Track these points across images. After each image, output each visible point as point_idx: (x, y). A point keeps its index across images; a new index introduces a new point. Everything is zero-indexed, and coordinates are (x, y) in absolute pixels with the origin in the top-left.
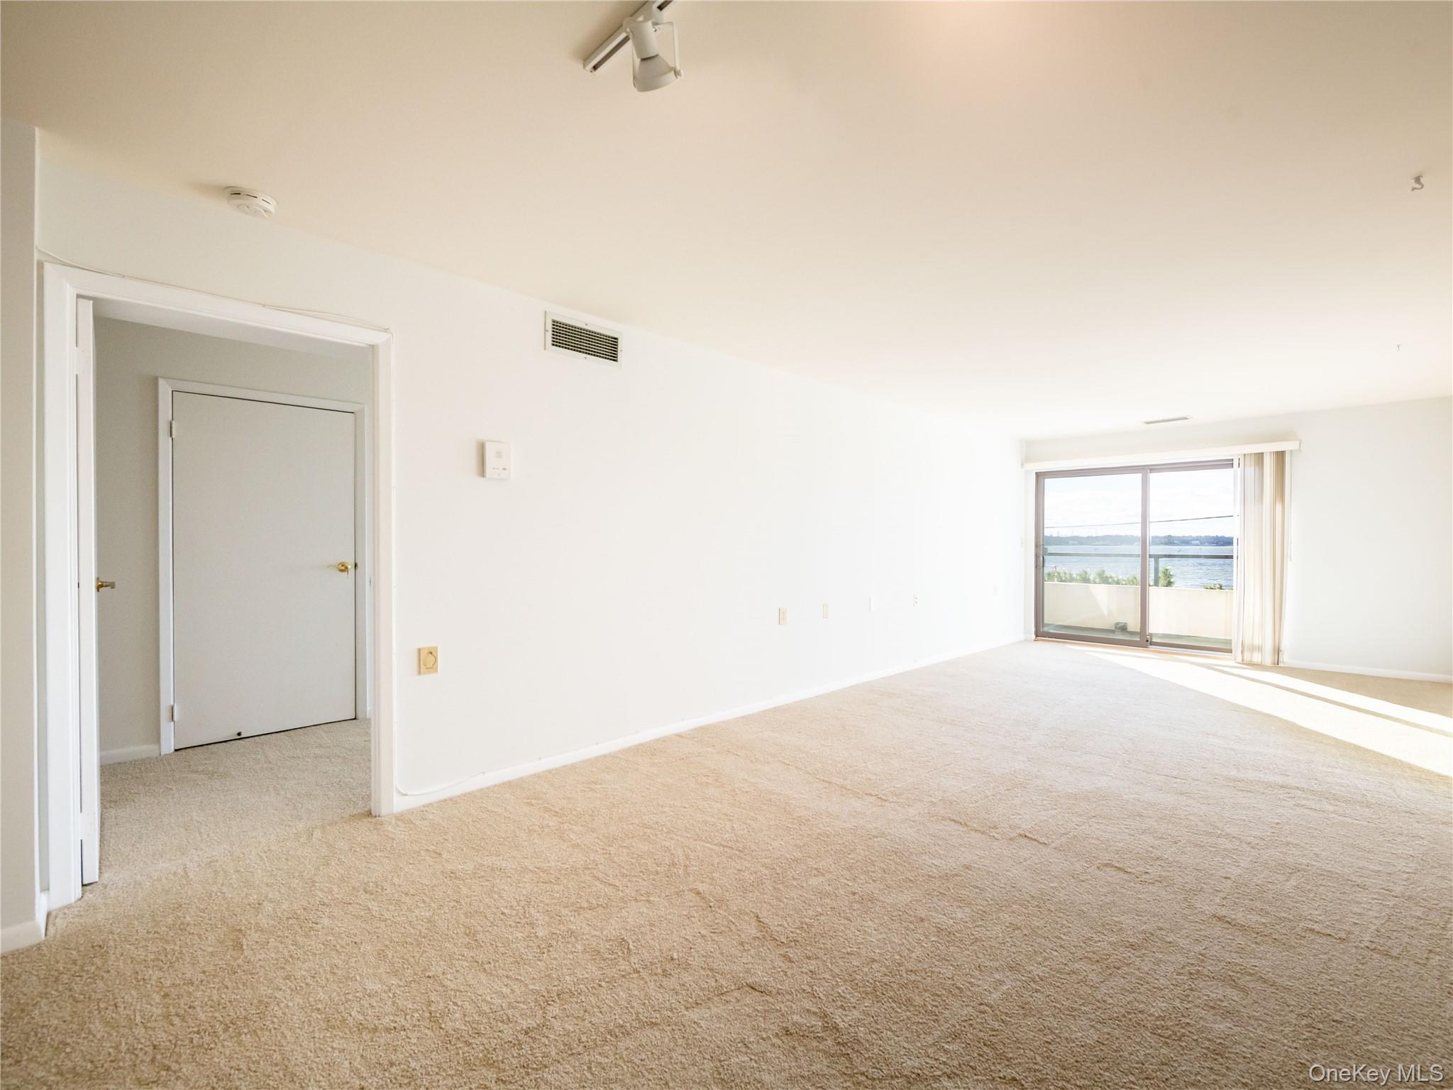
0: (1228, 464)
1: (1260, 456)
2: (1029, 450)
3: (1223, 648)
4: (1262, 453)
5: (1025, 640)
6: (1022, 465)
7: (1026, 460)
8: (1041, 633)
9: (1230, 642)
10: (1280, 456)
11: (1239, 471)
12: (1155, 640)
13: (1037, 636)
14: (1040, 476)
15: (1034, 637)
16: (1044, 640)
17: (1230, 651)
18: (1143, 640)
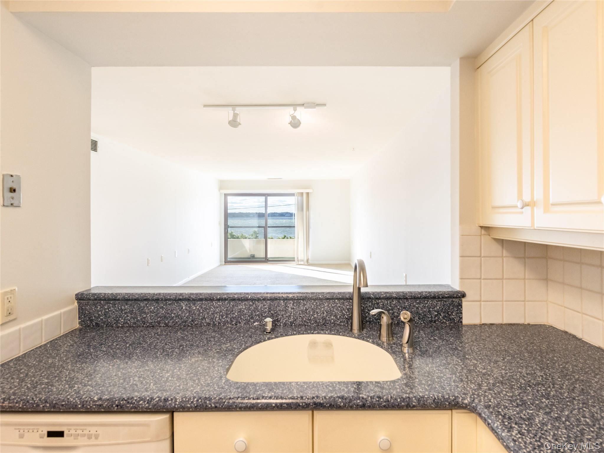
0: (293, 195)
1: (302, 194)
2: (222, 185)
3: (291, 260)
4: (303, 193)
5: (221, 265)
6: (219, 190)
7: (220, 188)
8: (227, 262)
9: (294, 258)
10: (308, 194)
11: (296, 197)
12: (269, 260)
13: (225, 263)
14: (226, 195)
15: (224, 263)
16: (229, 264)
17: (294, 261)
18: (266, 260)
